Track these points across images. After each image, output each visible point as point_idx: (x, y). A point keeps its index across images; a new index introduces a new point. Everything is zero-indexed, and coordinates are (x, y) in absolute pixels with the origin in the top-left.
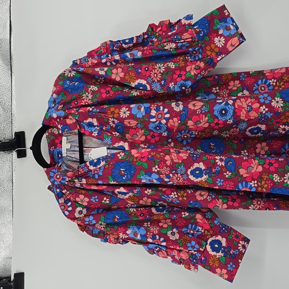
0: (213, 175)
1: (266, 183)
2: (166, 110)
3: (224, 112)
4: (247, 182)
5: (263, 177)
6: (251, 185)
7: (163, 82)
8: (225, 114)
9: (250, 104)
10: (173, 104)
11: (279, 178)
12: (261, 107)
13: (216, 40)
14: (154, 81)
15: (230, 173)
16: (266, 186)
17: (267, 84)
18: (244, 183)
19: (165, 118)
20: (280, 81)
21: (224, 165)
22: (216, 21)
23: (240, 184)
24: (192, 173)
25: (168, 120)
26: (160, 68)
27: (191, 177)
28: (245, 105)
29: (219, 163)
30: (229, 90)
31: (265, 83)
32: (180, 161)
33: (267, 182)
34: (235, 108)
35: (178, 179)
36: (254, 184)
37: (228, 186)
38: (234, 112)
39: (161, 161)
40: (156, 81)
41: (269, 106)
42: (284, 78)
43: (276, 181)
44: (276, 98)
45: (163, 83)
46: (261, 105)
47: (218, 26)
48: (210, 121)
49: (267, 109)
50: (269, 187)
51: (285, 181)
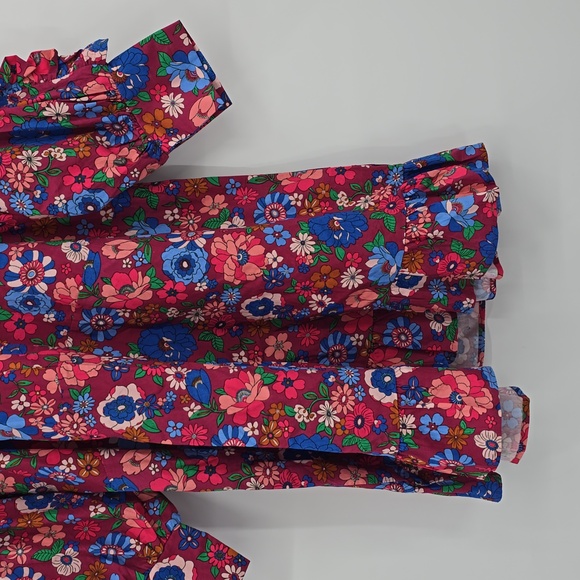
0: (157, 413)
1: (278, 427)
2: (47, 260)
3: (185, 265)
4: (236, 427)
5: (272, 412)
6: (246, 433)
7: (38, 194)
8: (189, 270)
9: (244, 247)
10: (66, 247)
11: (306, 414)
12: (268, 255)
13: (166, 100)
14: (17, 190)
15: (199, 407)
16: (278, 433)
17: (284, 203)
18: (230, 428)
19: (44, 279)
20: (311, 199)
21: (184, 388)
22: (163, 57)
23: (221, 431)
24: (108, 411)
25: (51, 283)
26: (29, 159)
27: (106, 421)
28: (232, 250)
29: (174, 384)
30: (203, 215)
31: (280, 201)
32: (82, 383)
33: (281, 424)
34: (211, 257)
35: (75, 426)
36: (253, 429)
37: (194, 436)
38: (210, 265)
39: (34, 384)
40: (21, 189)
41: (284, 251)
42: (318, 190)
43: (300, 420)
44: (300, 235)
45: (38, 196)
46: (269, 249)
47: (169, 70)
48: (154, 286)
49: (280, 259)
50: (286, 435)
51: (321, 420)
